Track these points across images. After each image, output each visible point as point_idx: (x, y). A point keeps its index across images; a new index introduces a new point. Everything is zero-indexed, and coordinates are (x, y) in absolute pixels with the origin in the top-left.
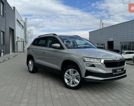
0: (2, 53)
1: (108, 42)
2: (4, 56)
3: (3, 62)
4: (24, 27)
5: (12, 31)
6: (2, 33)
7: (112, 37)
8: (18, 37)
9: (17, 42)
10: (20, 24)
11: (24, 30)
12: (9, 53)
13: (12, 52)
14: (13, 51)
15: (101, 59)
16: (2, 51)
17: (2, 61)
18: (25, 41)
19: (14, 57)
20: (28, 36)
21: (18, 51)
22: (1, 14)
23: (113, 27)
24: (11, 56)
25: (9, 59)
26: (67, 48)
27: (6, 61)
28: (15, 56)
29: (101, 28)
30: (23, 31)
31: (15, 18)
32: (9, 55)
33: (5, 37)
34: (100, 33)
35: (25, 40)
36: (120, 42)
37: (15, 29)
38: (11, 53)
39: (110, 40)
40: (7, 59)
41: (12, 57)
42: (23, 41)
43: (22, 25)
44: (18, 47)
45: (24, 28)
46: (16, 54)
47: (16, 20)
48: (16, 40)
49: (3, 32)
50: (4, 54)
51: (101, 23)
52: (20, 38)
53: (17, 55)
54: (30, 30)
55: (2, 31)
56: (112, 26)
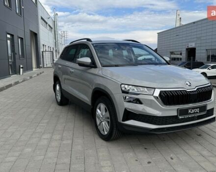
0: (21, 69)
1: (187, 49)
2: (24, 74)
3: (23, 81)
4: (53, 28)
5: (35, 36)
6: (19, 40)
7: (193, 42)
8: (43, 45)
9: (43, 52)
10: (47, 23)
11: (53, 32)
12: (31, 69)
13: (36, 68)
14: (38, 66)
15: (155, 88)
16: (21, 66)
17: (21, 81)
18: (56, 51)
19: (38, 75)
20: (60, 42)
21: (45, 66)
22: (17, 12)
23: (196, 24)
24: (34, 73)
25: (31, 77)
26: (101, 66)
27: (27, 80)
28: (41, 73)
29: (178, 25)
30: (52, 35)
31: (37, 16)
32: (32, 72)
33: (24, 46)
34: (175, 35)
35: (55, 49)
36: (206, 50)
37: (39, 33)
38: (34, 69)
39: (190, 47)
40: (29, 78)
41: (36, 75)
42: (52, 50)
43: (49, 26)
44: (45, 60)
45: (53, 30)
46: (41, 70)
47: (40, 18)
48: (41, 50)
49: (22, 39)
50: (24, 71)
51: (178, 18)
52: (47, 47)
53: (43, 72)
54: (62, 32)
55: (20, 37)
56: (194, 23)
